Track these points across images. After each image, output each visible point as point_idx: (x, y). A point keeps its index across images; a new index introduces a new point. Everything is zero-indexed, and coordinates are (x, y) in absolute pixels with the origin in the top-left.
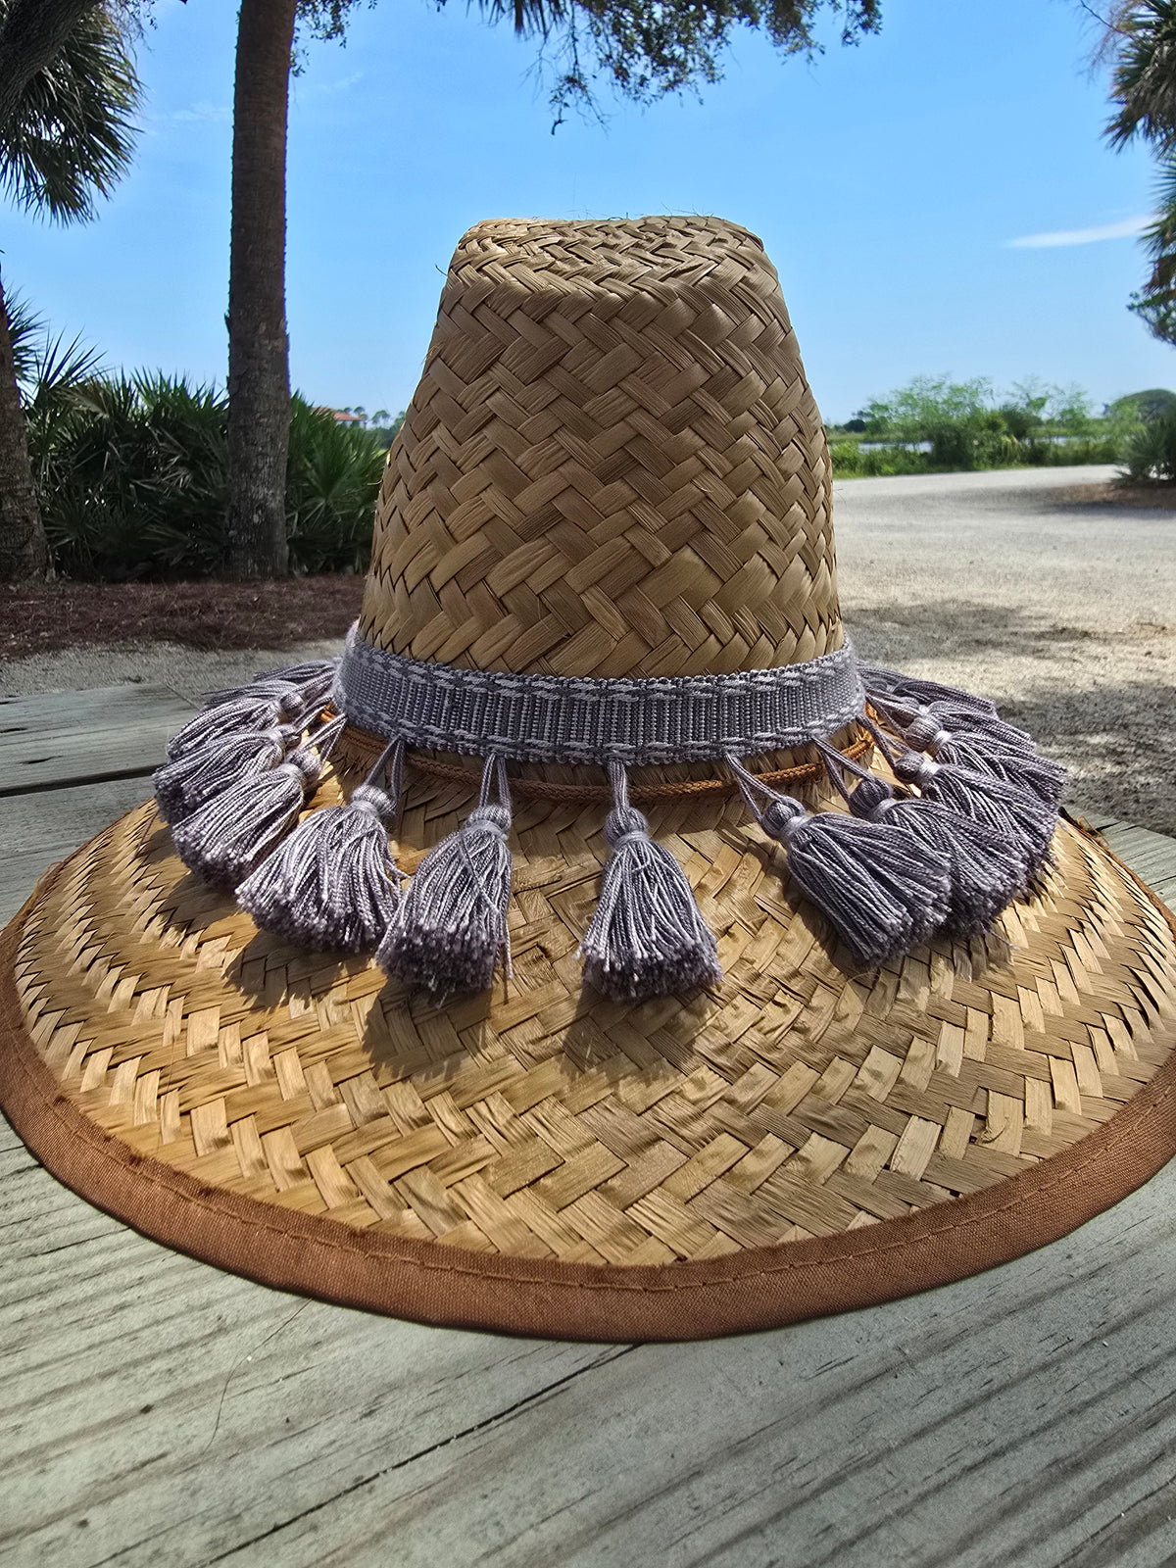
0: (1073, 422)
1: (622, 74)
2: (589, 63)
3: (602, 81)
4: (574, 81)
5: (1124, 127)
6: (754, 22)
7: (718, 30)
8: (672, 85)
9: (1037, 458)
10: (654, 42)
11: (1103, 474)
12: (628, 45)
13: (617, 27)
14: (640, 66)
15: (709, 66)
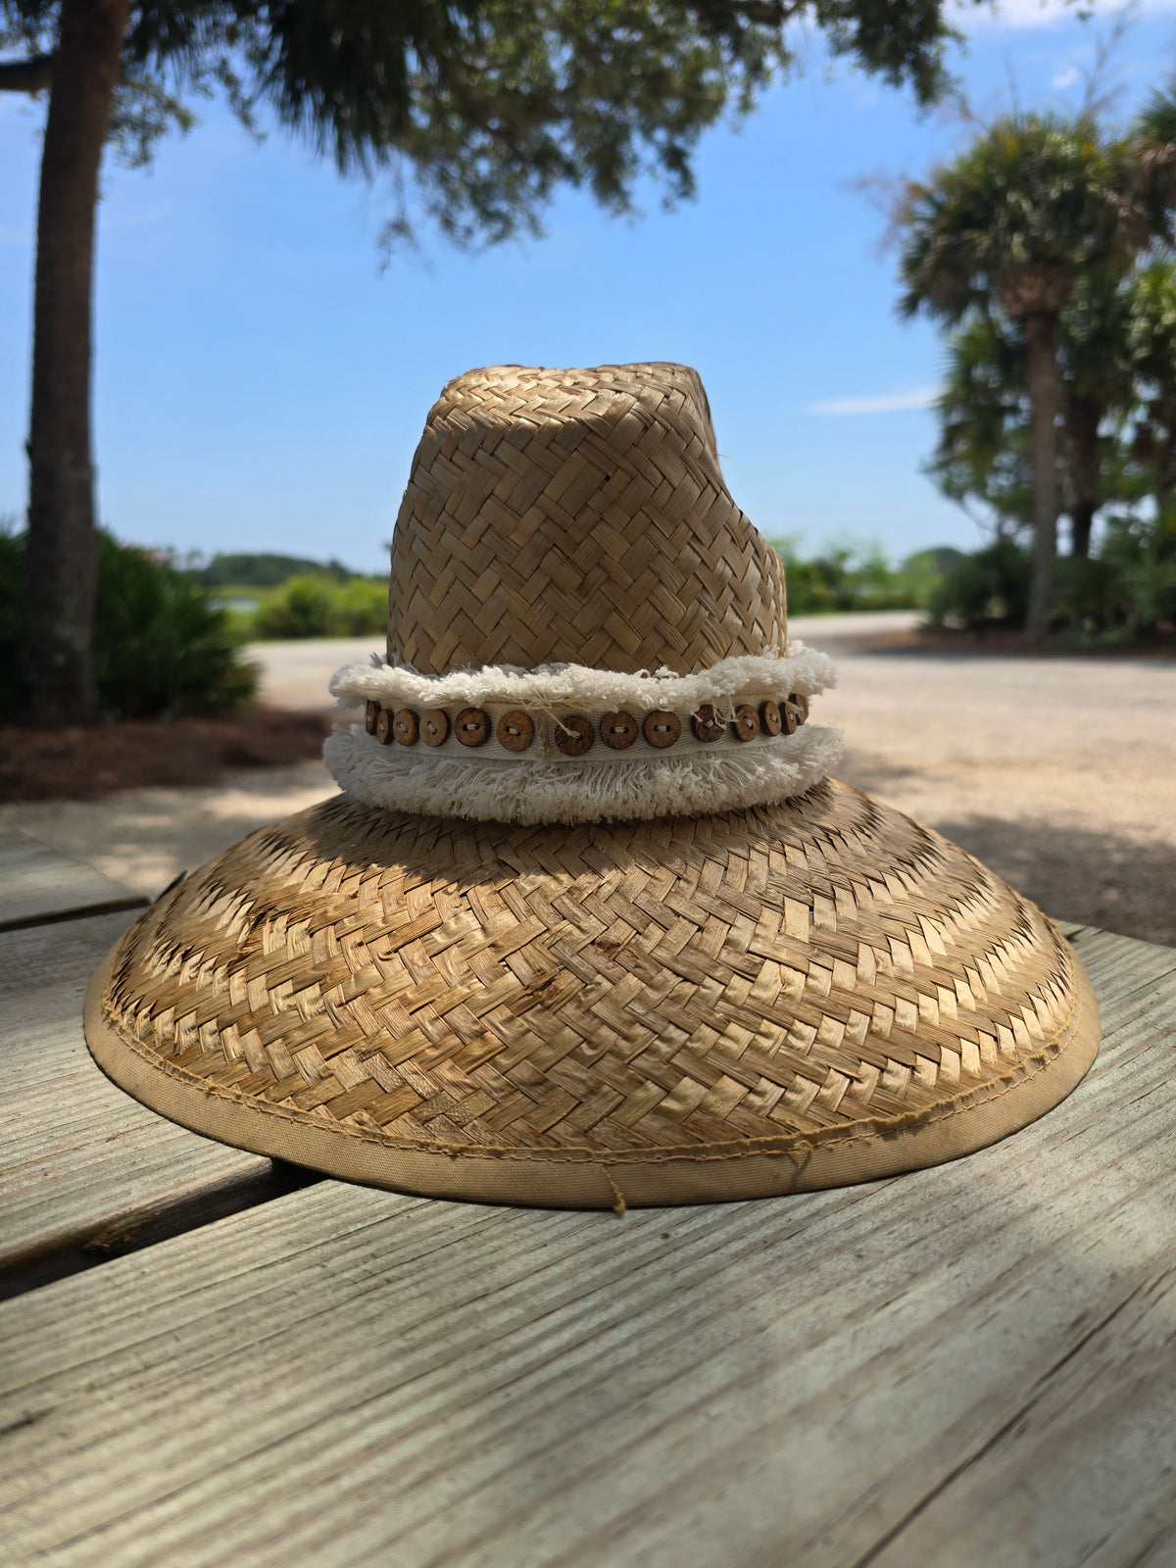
0: (875, 573)
1: (448, 224)
2: (416, 212)
3: (427, 229)
4: (400, 227)
5: (910, 305)
6: (577, 183)
7: (543, 189)
8: (498, 238)
9: (846, 605)
10: (481, 195)
11: (904, 622)
12: (453, 196)
13: (443, 179)
14: (467, 216)
15: (534, 225)
